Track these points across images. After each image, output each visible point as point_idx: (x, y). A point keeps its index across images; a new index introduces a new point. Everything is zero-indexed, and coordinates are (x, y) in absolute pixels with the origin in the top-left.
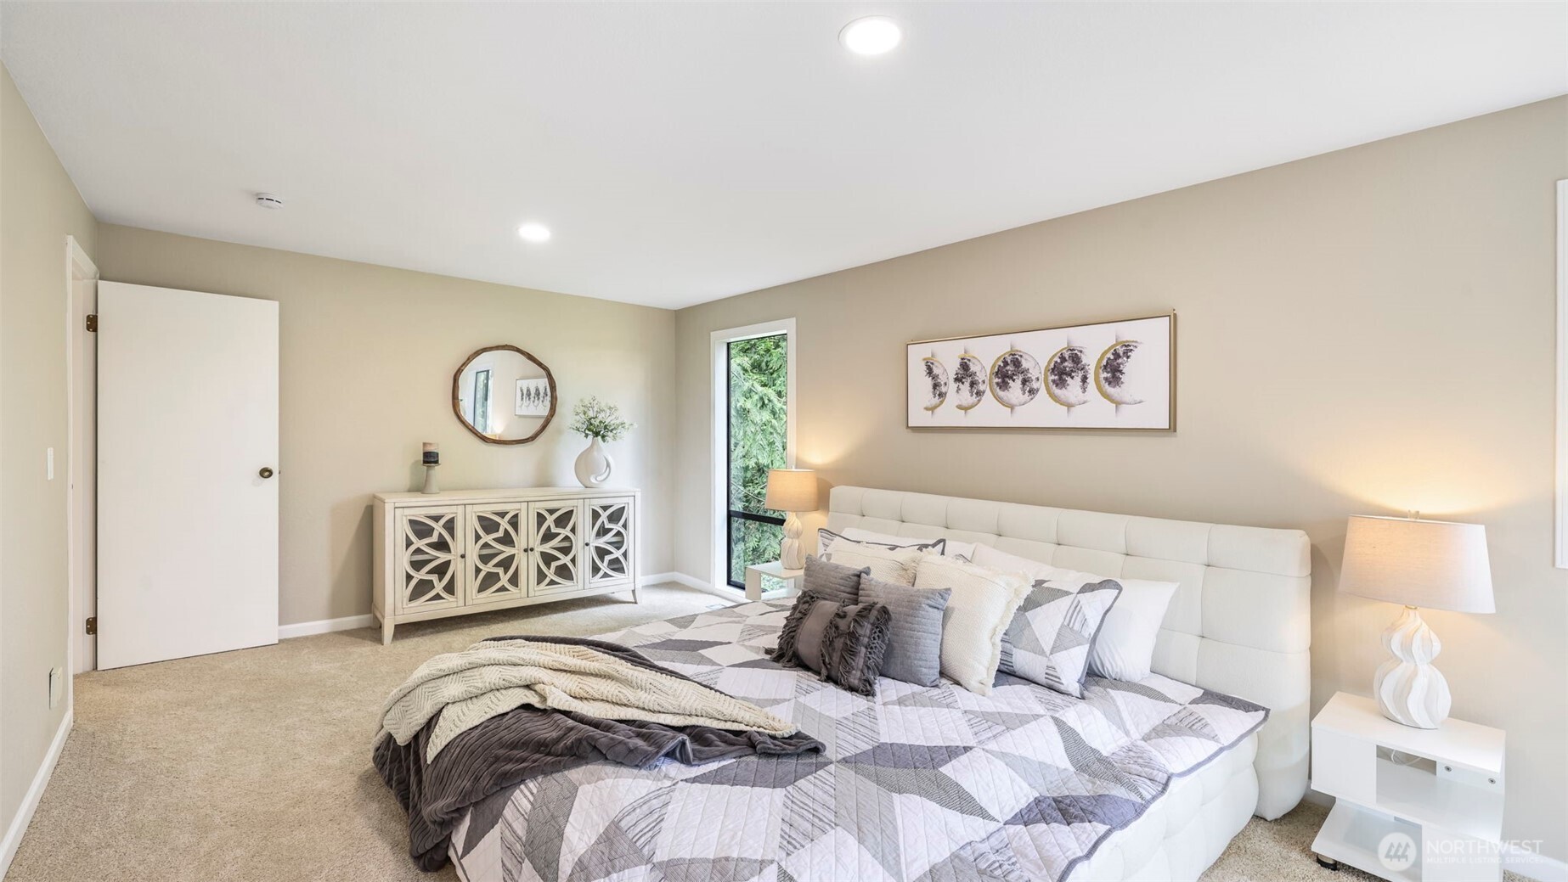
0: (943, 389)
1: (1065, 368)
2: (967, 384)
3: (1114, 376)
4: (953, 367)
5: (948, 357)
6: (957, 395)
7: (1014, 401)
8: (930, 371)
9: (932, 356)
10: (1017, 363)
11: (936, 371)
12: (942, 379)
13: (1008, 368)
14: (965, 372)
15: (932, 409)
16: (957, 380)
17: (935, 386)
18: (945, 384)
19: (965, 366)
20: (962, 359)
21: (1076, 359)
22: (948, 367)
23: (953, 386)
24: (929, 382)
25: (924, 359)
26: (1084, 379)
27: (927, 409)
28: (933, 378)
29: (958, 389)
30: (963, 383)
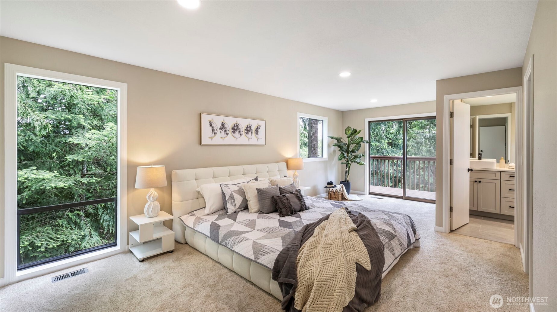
0: (216, 132)
1: (248, 129)
2: (224, 131)
3: (257, 132)
4: (219, 125)
5: (218, 121)
6: (220, 134)
7: (237, 137)
8: (211, 125)
9: (212, 120)
10: (237, 126)
11: (213, 125)
12: (215, 128)
13: (235, 127)
14: (223, 127)
15: (212, 138)
16: (220, 129)
17: (213, 130)
18: (217, 130)
19: (223, 125)
20: (222, 123)
21: (250, 127)
22: (217, 125)
23: (219, 131)
24: (211, 129)
25: (209, 120)
26: (252, 132)
27: (210, 138)
28: (212, 127)
29: (221, 132)
30: (222, 130)
